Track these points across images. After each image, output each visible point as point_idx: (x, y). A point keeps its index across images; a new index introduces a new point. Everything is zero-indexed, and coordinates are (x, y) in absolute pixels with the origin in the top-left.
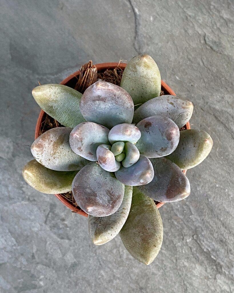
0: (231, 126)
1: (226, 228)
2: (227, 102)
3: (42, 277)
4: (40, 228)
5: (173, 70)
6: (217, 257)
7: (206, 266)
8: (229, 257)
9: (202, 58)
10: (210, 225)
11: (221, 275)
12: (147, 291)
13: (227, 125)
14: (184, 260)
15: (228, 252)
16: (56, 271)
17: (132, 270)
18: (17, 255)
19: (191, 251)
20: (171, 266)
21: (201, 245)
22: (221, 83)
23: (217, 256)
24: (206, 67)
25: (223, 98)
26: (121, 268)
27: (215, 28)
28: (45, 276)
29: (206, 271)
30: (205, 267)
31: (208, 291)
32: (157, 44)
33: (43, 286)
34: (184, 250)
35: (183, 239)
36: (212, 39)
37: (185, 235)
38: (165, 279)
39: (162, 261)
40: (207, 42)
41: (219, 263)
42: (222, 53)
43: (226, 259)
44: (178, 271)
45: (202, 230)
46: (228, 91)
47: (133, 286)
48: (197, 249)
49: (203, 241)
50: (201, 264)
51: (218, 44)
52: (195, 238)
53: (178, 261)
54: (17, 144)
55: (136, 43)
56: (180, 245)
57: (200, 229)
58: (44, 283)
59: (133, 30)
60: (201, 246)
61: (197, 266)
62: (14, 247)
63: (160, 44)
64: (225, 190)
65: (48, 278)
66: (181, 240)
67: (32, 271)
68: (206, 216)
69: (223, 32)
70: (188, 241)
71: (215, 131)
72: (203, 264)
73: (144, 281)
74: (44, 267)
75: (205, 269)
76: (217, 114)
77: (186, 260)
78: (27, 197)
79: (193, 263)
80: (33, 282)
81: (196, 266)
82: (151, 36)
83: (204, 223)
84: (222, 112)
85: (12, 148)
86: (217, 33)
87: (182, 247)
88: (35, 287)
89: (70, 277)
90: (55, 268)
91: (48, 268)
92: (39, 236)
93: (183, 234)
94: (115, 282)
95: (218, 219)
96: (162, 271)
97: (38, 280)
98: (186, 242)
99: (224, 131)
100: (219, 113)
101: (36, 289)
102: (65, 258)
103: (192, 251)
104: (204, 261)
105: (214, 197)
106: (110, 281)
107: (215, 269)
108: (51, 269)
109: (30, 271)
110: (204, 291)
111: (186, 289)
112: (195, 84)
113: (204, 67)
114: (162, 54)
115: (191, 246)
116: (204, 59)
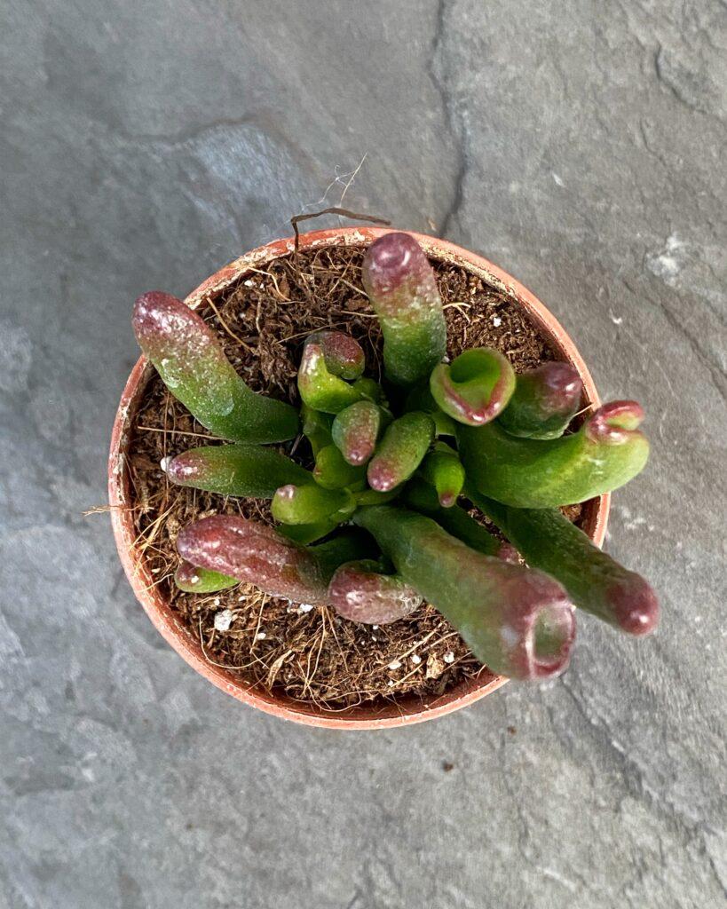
0: (713, 346)
1: (666, 659)
2: (707, 267)
3: (91, 755)
4: (94, 611)
5: (546, 156)
6: (629, 745)
7: (592, 769)
8: (666, 750)
9: (641, 124)
10: (618, 647)
11: (636, 799)
12: (405, 826)
13: (700, 341)
14: (528, 747)
15: (664, 735)
16: (134, 744)
17: (363, 761)
18: (22, 683)
19: (551, 720)
20: (486, 758)
21: (583, 705)
22: (697, 206)
23: (632, 742)
24: (654, 154)
25: (697, 254)
26: (332, 752)
27: (695, 29)
28: (99, 752)
30: (589, 771)
31: (593, 845)
32: (503, 68)
33: (91, 783)
34: (528, 713)
36: (681, 65)
38: (462, 797)
39: (461, 740)
40: (664, 74)
41: (634, 766)
42: (708, 112)
43: (657, 754)
44: (504, 777)
45: (592, 660)
46: (715, 234)
47: (366, 809)
48: (570, 715)
49: (592, 695)
50: (579, 760)
51: (699, 82)
52: (565, 682)
53: (509, 746)
54: (45, 348)
55: (436, 61)
56: (519, 699)
57: (585, 656)
58: (94, 772)
59: (430, 17)
60: (584, 710)
61: (567, 768)
62: (14, 660)
63: (512, 68)
64: (676, 544)
65: (109, 761)
66: (525, 684)
67: (63, 737)
69: (717, 44)
70: (544, 688)
71: (662, 359)
72: (584, 763)
73: (398, 797)
74: (100, 726)
75: (588, 778)
76: (675, 304)
77: (533, 746)
78: (64, 513)
79: (554, 754)
81: (563, 768)
82: (487, 41)
83: (599, 639)
84: (689, 299)
85: (28, 359)
86: (697, 45)
87: (524, 707)
88: (67, 783)
89: (175, 765)
90: (132, 730)
91: (110, 730)
92: (92, 634)
94: (309, 790)
97: (79, 763)
98: (539, 691)
99: (690, 359)
100: (681, 301)
101: (69, 790)
102: (164, 705)
103: (555, 720)
104: (588, 754)
106: (295, 788)
107: (621, 782)
108: (121, 733)
109: (55, 736)
110: (579, 843)
111: (523, 831)
112: (610, 204)
113: (646, 150)
114: (514, 101)
115: (551, 705)
116: (648, 126)
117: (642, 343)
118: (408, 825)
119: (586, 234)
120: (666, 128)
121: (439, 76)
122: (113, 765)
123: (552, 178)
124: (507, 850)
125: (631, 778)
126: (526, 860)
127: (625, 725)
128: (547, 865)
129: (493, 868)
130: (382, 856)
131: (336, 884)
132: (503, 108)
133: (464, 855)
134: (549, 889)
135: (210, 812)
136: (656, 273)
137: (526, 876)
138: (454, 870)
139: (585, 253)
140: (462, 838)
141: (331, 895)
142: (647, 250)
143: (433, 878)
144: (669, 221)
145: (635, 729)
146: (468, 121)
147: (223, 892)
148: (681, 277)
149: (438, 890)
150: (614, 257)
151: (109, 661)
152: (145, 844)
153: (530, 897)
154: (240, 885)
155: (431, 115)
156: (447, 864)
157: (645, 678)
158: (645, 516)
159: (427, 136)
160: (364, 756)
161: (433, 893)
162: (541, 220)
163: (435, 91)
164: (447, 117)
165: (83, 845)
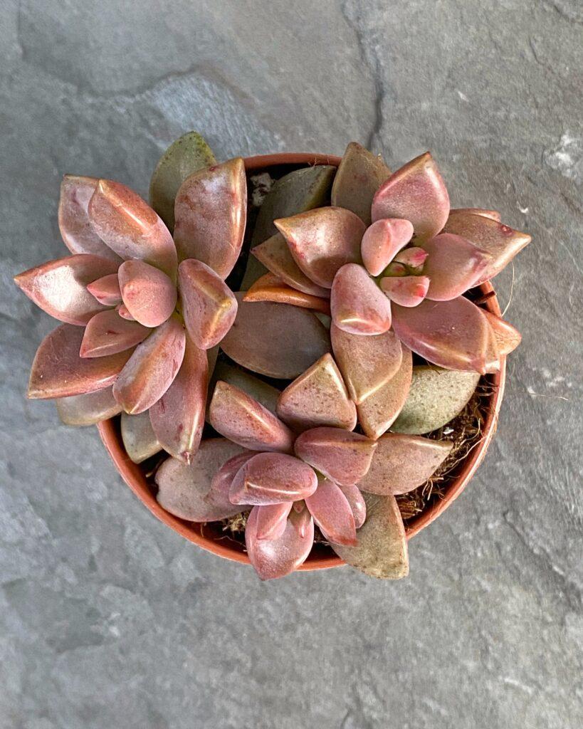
3: (114, 615)
4: (106, 495)
5: (450, 76)
6: (567, 569)
7: (538, 591)
9: (530, 39)
10: (551, 487)
11: (578, 613)
12: (384, 652)
14: (482, 577)
16: (150, 603)
17: (343, 601)
18: (52, 560)
19: (500, 553)
20: (447, 589)
21: (526, 538)
23: (569, 566)
24: (544, 65)
26: (316, 595)
28: (122, 612)
29: (539, 603)
30: (535, 593)
31: (545, 655)
32: (406, 5)
33: (118, 638)
34: (480, 549)
35: (478, 522)
37: (483, 512)
38: (430, 623)
39: (424, 577)
41: (573, 586)
44: (463, 604)
45: (529, 499)
47: (349, 640)
48: (515, 548)
49: (532, 529)
50: (527, 585)
52: (508, 520)
53: (465, 577)
56: (471, 537)
57: (523, 497)
58: (119, 628)
60: (526, 542)
61: (516, 591)
63: (414, 4)
65: (131, 618)
66: (474, 525)
67: (91, 602)
68: (541, 464)
70: (490, 526)
71: (566, 239)
72: (531, 587)
73: (376, 628)
74: (120, 590)
75: (536, 599)
76: (572, 192)
77: (486, 576)
79: (504, 583)
80: (93, 628)
81: (514, 592)
83: (534, 482)
87: (475, 543)
88: (98, 640)
89: (186, 617)
90: (147, 591)
91: (128, 592)
92: (106, 514)
93: (479, 510)
94: (300, 629)
95: (571, 470)
96: (421, 602)
97: (105, 622)
98: (487, 529)
100: (578, 189)
101: (100, 645)
102: (172, 568)
103: (503, 552)
104: (533, 579)
105: (562, 415)
106: (288, 628)
107: (564, 600)
108: (138, 595)
109: (84, 601)
110: (532, 653)
111: (484, 648)
112: (508, 111)
113: (536, 62)
114: (419, 32)
115: (499, 540)
116: (536, 41)
117: (547, 227)
118: (386, 651)
119: (491, 140)
120: (552, 41)
121: (351, 17)
122: (134, 621)
123: (458, 95)
124: (471, 665)
125: (572, 596)
126: (489, 672)
127: (562, 552)
128: (508, 674)
129: (461, 682)
130: (366, 678)
131: (330, 705)
132: (409, 39)
133: (436, 672)
134: (510, 694)
135: (219, 654)
136: (554, 167)
137: (490, 686)
138: (428, 686)
139: (492, 155)
140: (433, 658)
141: (326, 715)
142: (544, 148)
143: (411, 693)
144: (560, 122)
145: (571, 555)
146: (380, 54)
147: (236, 718)
148: (576, 168)
149: (417, 703)
150: (516, 156)
151: (122, 535)
152: (168, 685)
153: (494, 702)
154: (250, 712)
155: (348, 51)
156: (422, 680)
157: (576, 510)
158: (564, 375)
159: (347, 68)
160: (344, 597)
161: (412, 706)
162: (451, 131)
163: (349, 30)
164: (363, 52)
165: (116, 690)
